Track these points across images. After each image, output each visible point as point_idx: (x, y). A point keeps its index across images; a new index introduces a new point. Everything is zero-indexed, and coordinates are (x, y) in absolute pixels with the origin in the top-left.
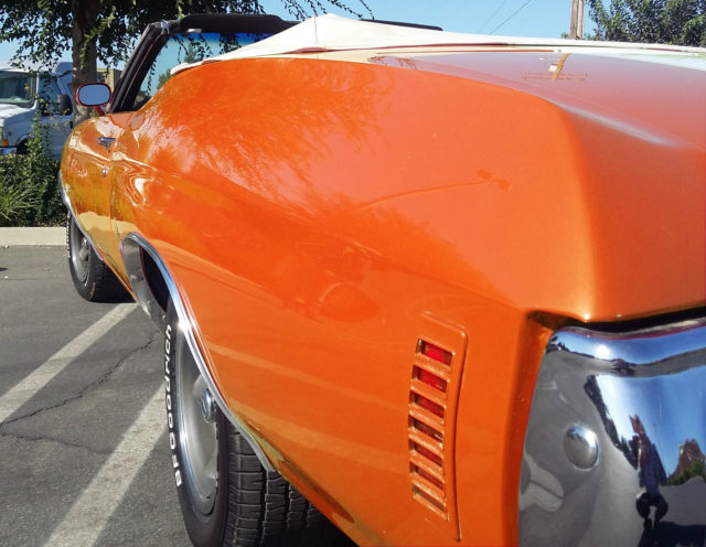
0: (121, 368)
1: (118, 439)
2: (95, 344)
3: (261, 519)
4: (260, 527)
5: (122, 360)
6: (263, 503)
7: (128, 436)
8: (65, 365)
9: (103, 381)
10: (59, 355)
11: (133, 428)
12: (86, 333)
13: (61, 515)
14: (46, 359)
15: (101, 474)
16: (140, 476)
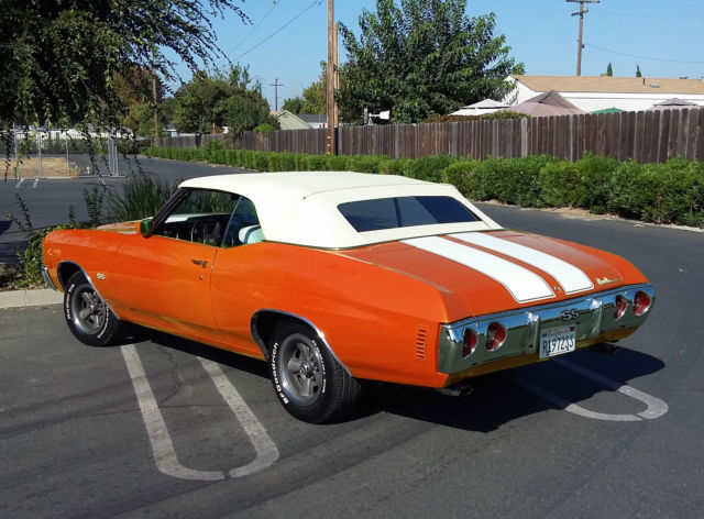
1: (223, 401)
2: (146, 369)
8: (145, 379)
9: (179, 384)
10: (133, 376)
12: (129, 364)
16: (251, 409)
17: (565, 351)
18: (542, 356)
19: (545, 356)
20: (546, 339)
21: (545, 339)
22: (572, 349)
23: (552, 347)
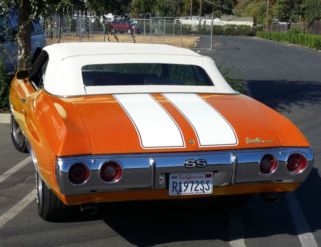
0: (29, 178)
1: (25, 196)
2: (21, 169)
3: (51, 203)
4: (50, 209)
5: (30, 175)
6: (51, 199)
7: (28, 196)
8: (9, 176)
9: (22, 181)
10: (7, 172)
11: (30, 194)
12: (18, 165)
13: (7, 211)
14: (2, 173)
15: (18, 204)
16: (29, 204)
17: (201, 193)
18: (172, 193)
19: (175, 193)
20: (178, 181)
21: (174, 180)
22: (210, 192)
23: (184, 188)
